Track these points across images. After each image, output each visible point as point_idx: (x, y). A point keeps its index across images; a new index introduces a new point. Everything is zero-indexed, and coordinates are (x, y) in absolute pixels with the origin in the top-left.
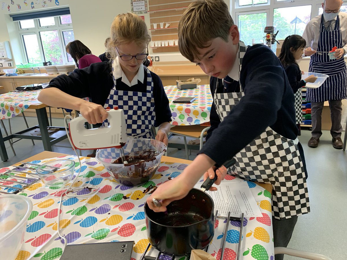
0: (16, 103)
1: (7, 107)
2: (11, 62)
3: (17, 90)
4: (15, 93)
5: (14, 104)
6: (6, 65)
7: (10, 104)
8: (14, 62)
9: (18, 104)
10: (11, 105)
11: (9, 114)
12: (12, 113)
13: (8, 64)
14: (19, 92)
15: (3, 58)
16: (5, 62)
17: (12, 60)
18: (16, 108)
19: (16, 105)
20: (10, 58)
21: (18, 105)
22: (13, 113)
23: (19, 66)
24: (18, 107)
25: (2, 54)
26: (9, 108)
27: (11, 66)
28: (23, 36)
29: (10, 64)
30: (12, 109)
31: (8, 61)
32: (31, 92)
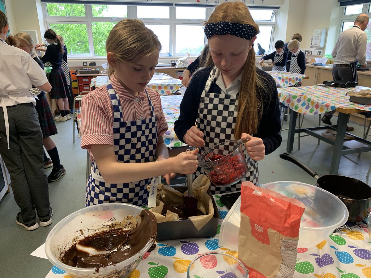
0: (323, 101)
1: (313, 103)
2: (321, 51)
3: (324, 84)
4: (321, 87)
5: (321, 102)
6: (315, 53)
7: (317, 100)
8: (324, 52)
9: (325, 102)
10: (318, 103)
11: (312, 111)
12: (315, 110)
13: (318, 52)
14: (325, 87)
15: (315, 45)
16: (315, 50)
17: (323, 49)
18: (322, 106)
19: (323, 103)
20: (322, 46)
21: (325, 104)
22: (317, 110)
23: (328, 56)
24: (324, 106)
25: (316, 42)
26: (315, 105)
27: (320, 54)
28: (343, 23)
29: (320, 52)
30: (317, 106)
31: (319, 49)
32: (338, 89)
